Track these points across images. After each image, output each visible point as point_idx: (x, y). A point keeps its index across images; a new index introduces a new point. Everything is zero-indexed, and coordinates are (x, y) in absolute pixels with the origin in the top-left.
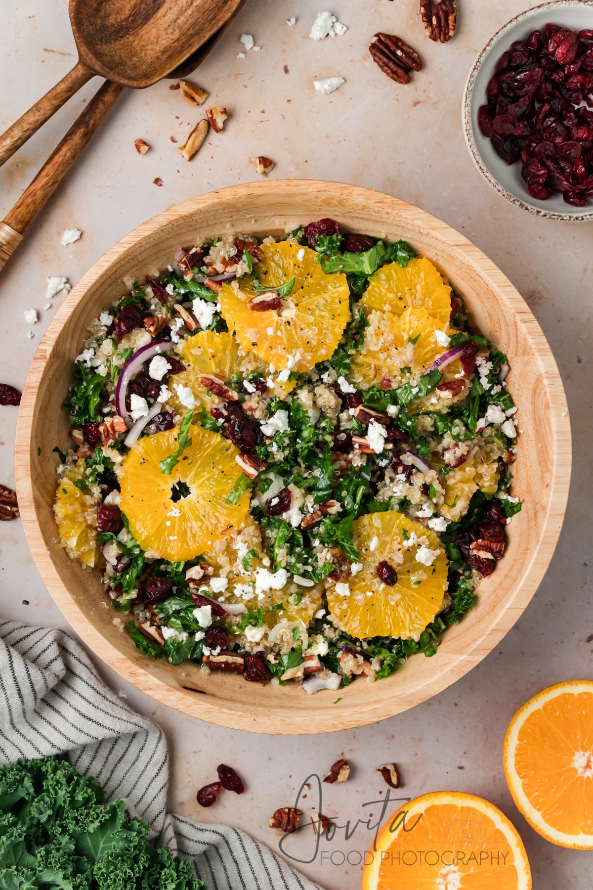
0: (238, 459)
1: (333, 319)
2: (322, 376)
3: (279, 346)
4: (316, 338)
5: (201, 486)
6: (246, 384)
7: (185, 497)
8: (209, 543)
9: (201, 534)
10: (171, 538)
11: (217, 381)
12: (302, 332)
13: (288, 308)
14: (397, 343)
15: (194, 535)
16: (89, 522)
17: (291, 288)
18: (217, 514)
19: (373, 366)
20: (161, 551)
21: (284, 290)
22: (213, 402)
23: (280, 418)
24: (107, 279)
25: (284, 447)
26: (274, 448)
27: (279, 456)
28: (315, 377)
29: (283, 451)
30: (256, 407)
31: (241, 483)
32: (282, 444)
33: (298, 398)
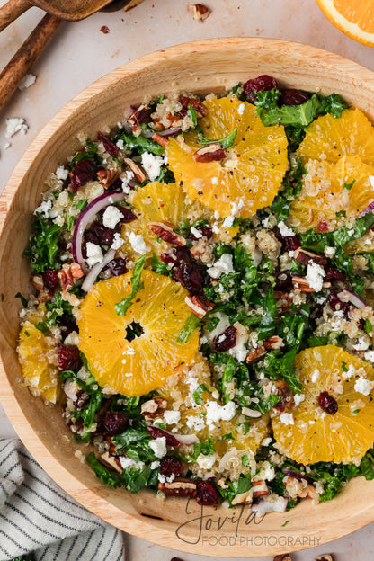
0: (188, 300)
1: (273, 168)
2: (263, 222)
3: (224, 195)
4: (257, 186)
5: (153, 326)
6: (193, 230)
7: (139, 336)
8: (163, 379)
9: (154, 370)
10: (127, 375)
11: (166, 228)
12: (244, 181)
13: (231, 158)
14: (333, 189)
15: (148, 372)
16: (50, 362)
17: (233, 140)
18: (169, 352)
19: (310, 211)
20: (117, 387)
21: (227, 142)
22: (163, 248)
23: (225, 262)
24: (62, 135)
25: (230, 288)
26: (221, 290)
27: (225, 297)
28: (256, 223)
29: (229, 292)
30: (202, 252)
31: (191, 322)
32: (227, 285)
33: (242, 243)
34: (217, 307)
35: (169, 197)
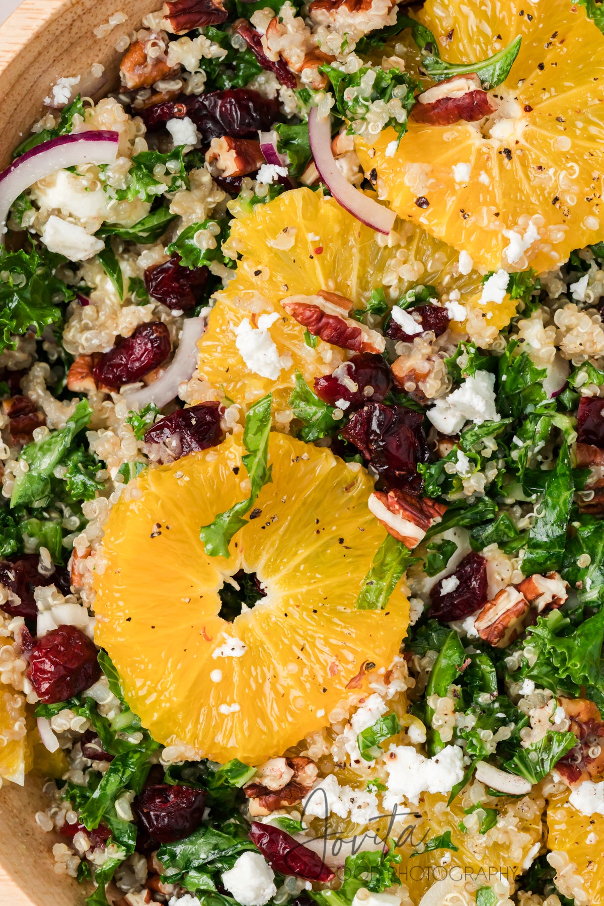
0: (375, 504)
2: (573, 286)
3: (485, 209)
4: (575, 188)
5: (292, 578)
6: (398, 315)
7: (251, 606)
8: (320, 713)
9: (298, 692)
10: (224, 709)
11: (331, 309)
12: (542, 175)
13: (505, 116)
15: (282, 697)
17: (510, 65)
18: (334, 641)
20: (202, 743)
21: (496, 68)
22: (320, 360)
23: (477, 391)
24: (50, 44)
25: (485, 461)
26: (461, 465)
27: (475, 483)
28: (556, 289)
29: (483, 470)
30: (426, 371)
31: (389, 559)
32: (479, 453)
33: (522, 340)
34: (453, 511)
35: (337, 229)
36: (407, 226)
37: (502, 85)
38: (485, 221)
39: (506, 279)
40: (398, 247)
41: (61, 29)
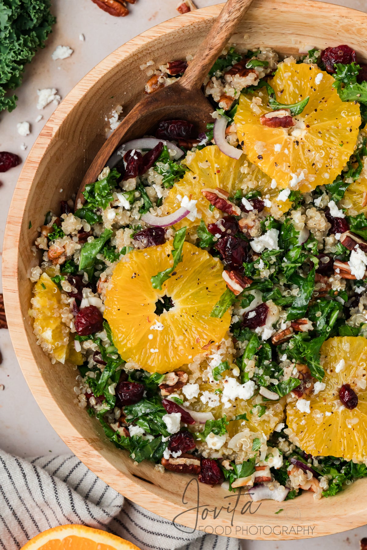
0: (225, 275)
1: (342, 145)
2: (315, 200)
3: (285, 164)
4: (322, 161)
5: (185, 301)
6: (244, 201)
7: (168, 310)
8: (190, 357)
9: (182, 347)
10: (152, 350)
11: (222, 196)
12: (309, 154)
13: (299, 128)
15: (176, 349)
16: (63, 321)
17: (304, 107)
18: (199, 329)
19: (365, 194)
20: (142, 363)
21: (298, 108)
23: (271, 237)
25: (271, 265)
26: (261, 265)
27: (265, 273)
28: (309, 200)
29: (269, 269)
30: (252, 225)
31: (226, 298)
32: (269, 262)
33: (292, 219)
34: (255, 283)
35: (226, 164)
36: (253, 166)
37: (299, 115)
38: (284, 168)
39: (289, 192)
40: (248, 174)
41: (127, 64)
